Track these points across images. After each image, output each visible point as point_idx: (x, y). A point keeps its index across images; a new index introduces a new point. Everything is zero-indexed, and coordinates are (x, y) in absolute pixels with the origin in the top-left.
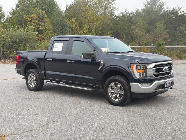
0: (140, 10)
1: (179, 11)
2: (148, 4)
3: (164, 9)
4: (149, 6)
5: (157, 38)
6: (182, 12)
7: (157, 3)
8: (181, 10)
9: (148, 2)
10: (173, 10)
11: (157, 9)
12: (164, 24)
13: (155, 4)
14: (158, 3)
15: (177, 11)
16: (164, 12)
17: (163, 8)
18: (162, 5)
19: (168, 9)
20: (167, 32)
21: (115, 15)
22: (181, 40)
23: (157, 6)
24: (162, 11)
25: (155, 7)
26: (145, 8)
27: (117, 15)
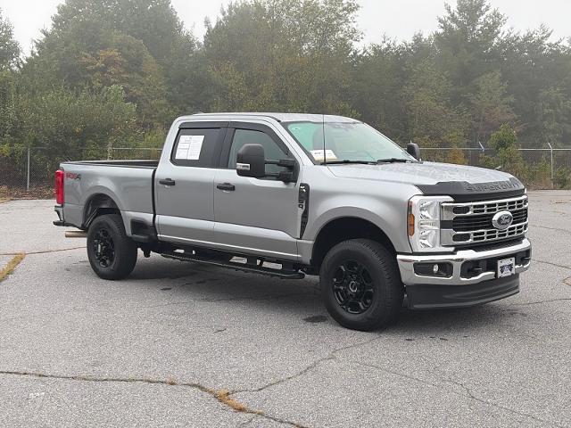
0: (426, 36)
1: (546, 42)
2: (453, 19)
3: (500, 35)
4: (454, 25)
5: (479, 121)
6: (556, 44)
7: (479, 16)
8: (552, 40)
9: (452, 15)
10: (525, 39)
11: (479, 35)
12: (502, 80)
13: (473, 20)
14: (482, 18)
15: (540, 42)
16: (502, 45)
17: (499, 32)
18: (496, 24)
19: (512, 35)
20: (511, 104)
21: (352, 53)
22: (551, 127)
23: (479, 27)
24: (496, 40)
25: (474, 29)
26: (441, 31)
27: (360, 53)
